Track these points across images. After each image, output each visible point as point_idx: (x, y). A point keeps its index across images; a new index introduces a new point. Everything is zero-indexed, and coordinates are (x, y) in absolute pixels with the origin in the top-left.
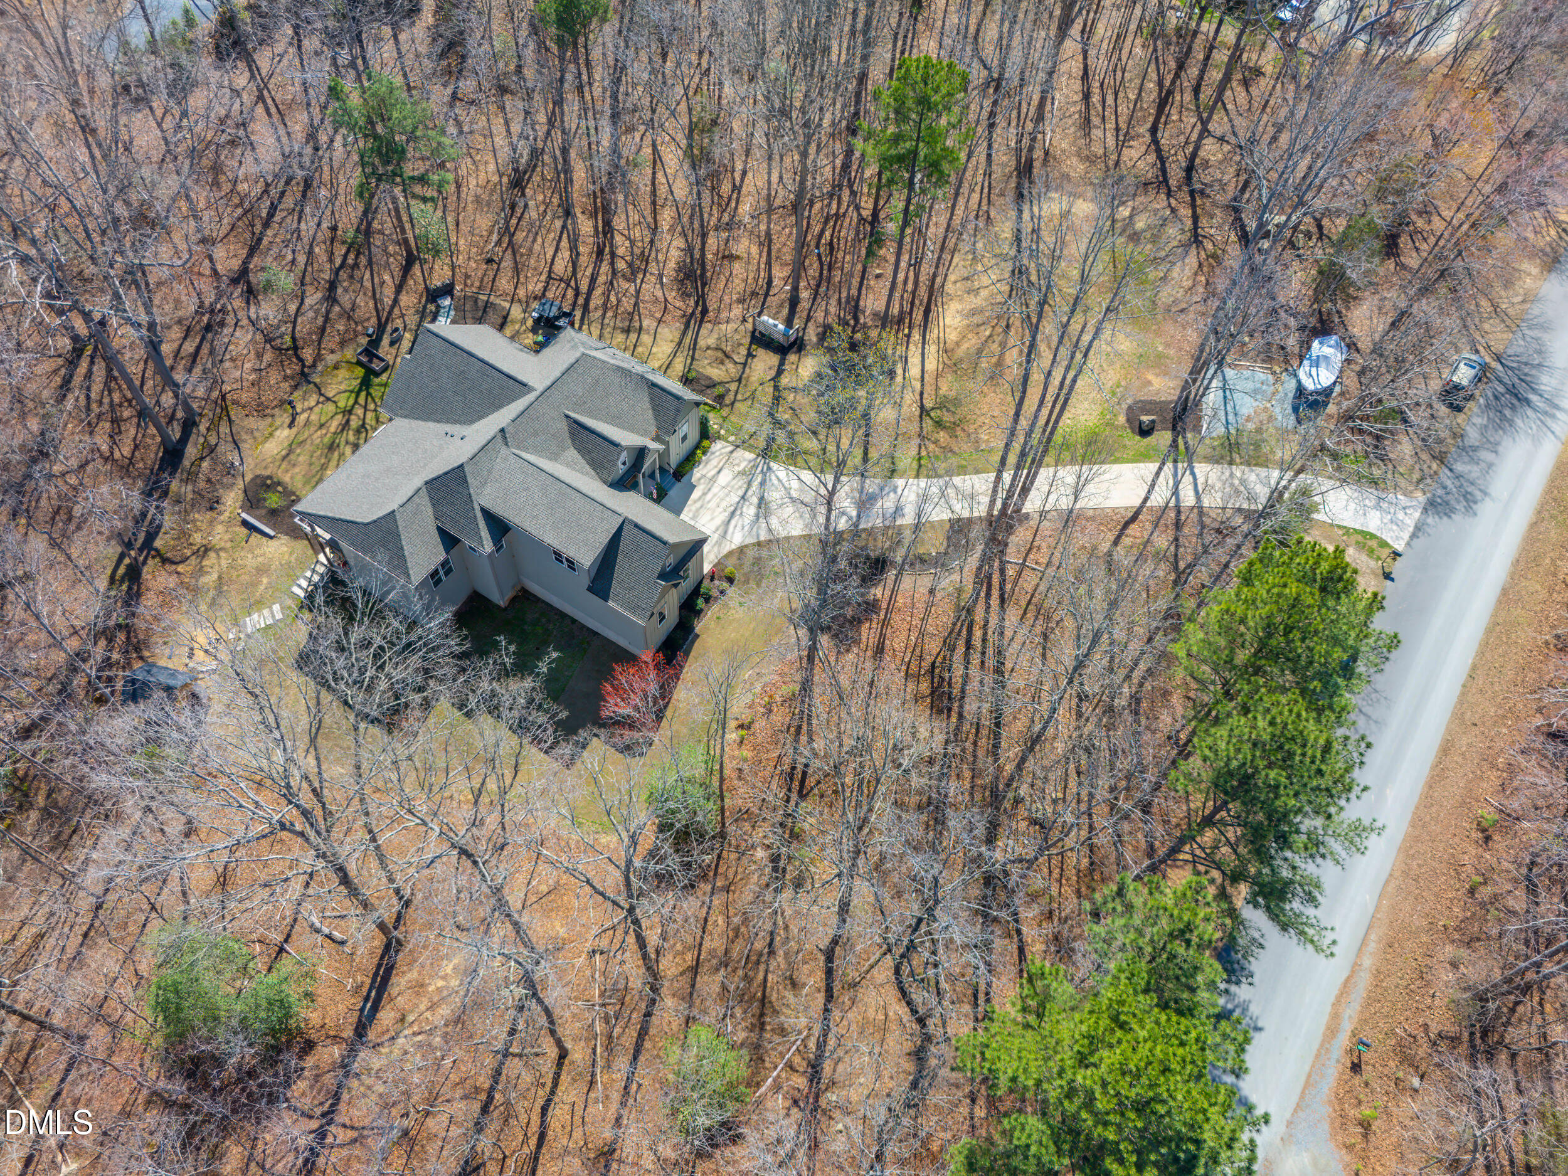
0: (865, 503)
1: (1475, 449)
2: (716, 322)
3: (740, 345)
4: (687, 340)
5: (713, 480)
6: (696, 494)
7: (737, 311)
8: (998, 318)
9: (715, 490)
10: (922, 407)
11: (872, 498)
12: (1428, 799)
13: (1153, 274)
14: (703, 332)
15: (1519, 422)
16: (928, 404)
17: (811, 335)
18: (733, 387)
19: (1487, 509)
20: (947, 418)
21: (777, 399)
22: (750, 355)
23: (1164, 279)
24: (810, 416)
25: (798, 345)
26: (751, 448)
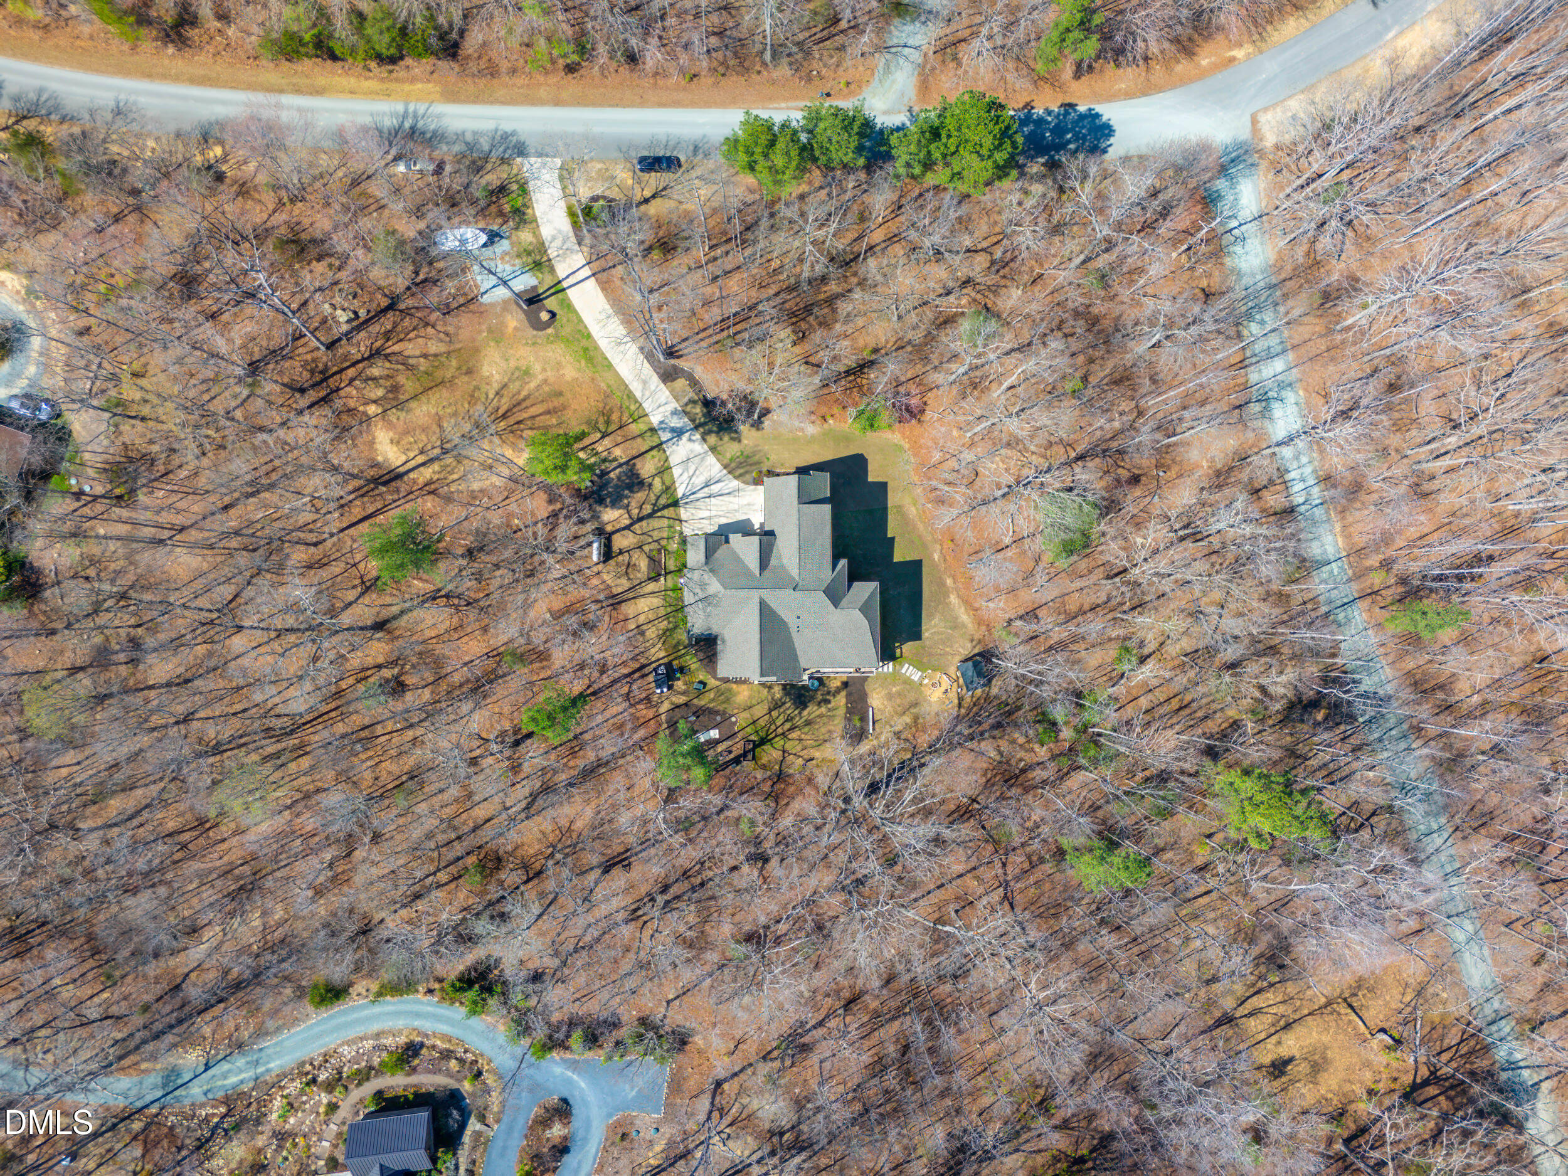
0: (678, 433)
1: (467, 144)
2: (609, 587)
3: (617, 564)
4: (631, 595)
5: (710, 518)
6: (724, 521)
7: (595, 582)
8: (512, 432)
9: (713, 513)
10: (602, 437)
11: (673, 430)
12: (693, 104)
13: (423, 365)
14: (620, 590)
15: (432, 127)
16: (599, 435)
17: (589, 527)
18: (646, 548)
19: (507, 127)
20: (601, 420)
21: (640, 519)
22: (621, 552)
23: (425, 356)
24: (640, 496)
25: (600, 532)
26: (678, 515)
